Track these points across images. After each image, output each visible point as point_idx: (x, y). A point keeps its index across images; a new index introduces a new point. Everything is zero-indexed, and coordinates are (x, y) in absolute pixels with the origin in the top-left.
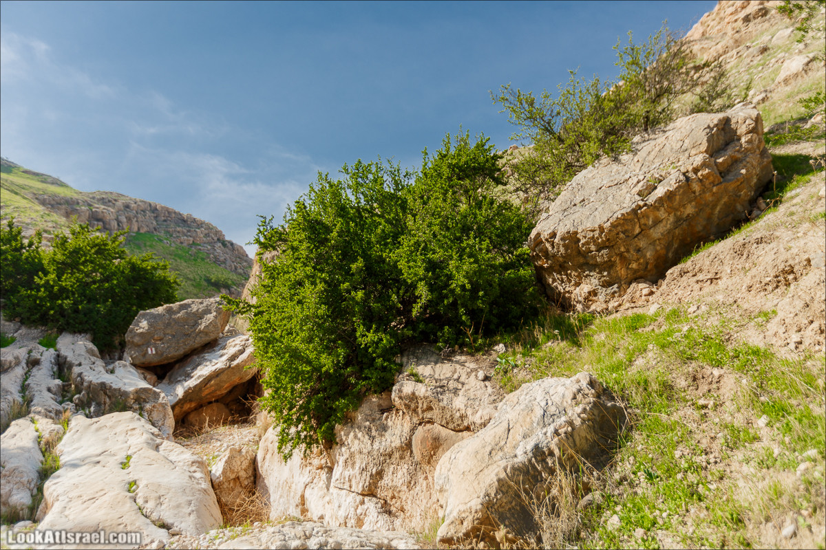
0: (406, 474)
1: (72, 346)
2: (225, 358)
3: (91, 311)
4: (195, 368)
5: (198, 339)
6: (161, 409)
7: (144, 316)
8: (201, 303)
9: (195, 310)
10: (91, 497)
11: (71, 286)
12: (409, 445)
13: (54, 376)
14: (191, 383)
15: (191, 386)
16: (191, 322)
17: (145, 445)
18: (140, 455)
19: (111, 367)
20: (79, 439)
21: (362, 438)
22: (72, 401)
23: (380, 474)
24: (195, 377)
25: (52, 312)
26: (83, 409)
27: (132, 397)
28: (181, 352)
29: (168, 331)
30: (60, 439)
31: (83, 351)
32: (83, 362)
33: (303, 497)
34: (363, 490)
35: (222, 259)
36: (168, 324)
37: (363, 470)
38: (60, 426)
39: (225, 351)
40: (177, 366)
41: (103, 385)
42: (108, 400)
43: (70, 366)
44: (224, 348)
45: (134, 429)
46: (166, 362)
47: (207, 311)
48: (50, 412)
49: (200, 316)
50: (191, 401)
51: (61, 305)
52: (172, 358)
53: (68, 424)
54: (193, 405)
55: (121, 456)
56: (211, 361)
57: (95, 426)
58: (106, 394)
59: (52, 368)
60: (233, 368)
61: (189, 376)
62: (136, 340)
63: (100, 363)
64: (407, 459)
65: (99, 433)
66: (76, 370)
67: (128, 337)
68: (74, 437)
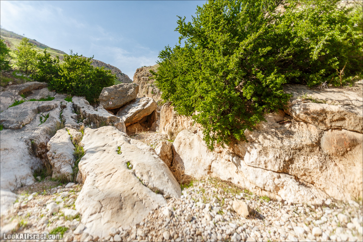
0: (318, 162)
1: (79, 101)
2: (141, 105)
3: (84, 87)
4: (129, 110)
5: (128, 98)
6: (121, 125)
7: (106, 89)
8: (128, 85)
9: (125, 87)
10: (109, 173)
11: (74, 77)
12: (318, 143)
13: (73, 112)
14: (129, 115)
15: (129, 116)
16: (125, 92)
17: (124, 141)
18: (124, 146)
19: (96, 109)
20: (91, 138)
21: (272, 139)
22: (82, 122)
23: (291, 161)
24: (130, 113)
25: (68, 87)
26: (88, 125)
27: (108, 120)
28: (122, 103)
29: (116, 95)
30: (81, 138)
31: (83, 103)
32: (84, 107)
33: (210, 166)
34: (280, 170)
35: (121, 79)
36: (116, 93)
37: (277, 157)
38: (80, 132)
39: (140, 103)
40: (121, 109)
41: (95, 115)
42: (98, 121)
43: (79, 108)
44: (139, 102)
45: (115, 133)
46: (116, 108)
47: (130, 88)
48: (74, 126)
49: (128, 89)
50: (128, 122)
51: (71, 85)
52: (119, 106)
53: (83, 131)
54: (129, 124)
55: (115, 147)
56: (135, 107)
57: (96, 132)
58: (96, 119)
59: (72, 109)
60: (145, 109)
61: (127, 113)
62: (104, 98)
63: (91, 107)
64: (316, 152)
65: (100, 135)
66: (82, 110)
67: (100, 97)
68: (88, 137)
